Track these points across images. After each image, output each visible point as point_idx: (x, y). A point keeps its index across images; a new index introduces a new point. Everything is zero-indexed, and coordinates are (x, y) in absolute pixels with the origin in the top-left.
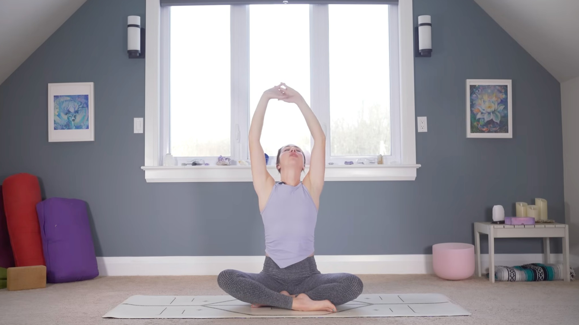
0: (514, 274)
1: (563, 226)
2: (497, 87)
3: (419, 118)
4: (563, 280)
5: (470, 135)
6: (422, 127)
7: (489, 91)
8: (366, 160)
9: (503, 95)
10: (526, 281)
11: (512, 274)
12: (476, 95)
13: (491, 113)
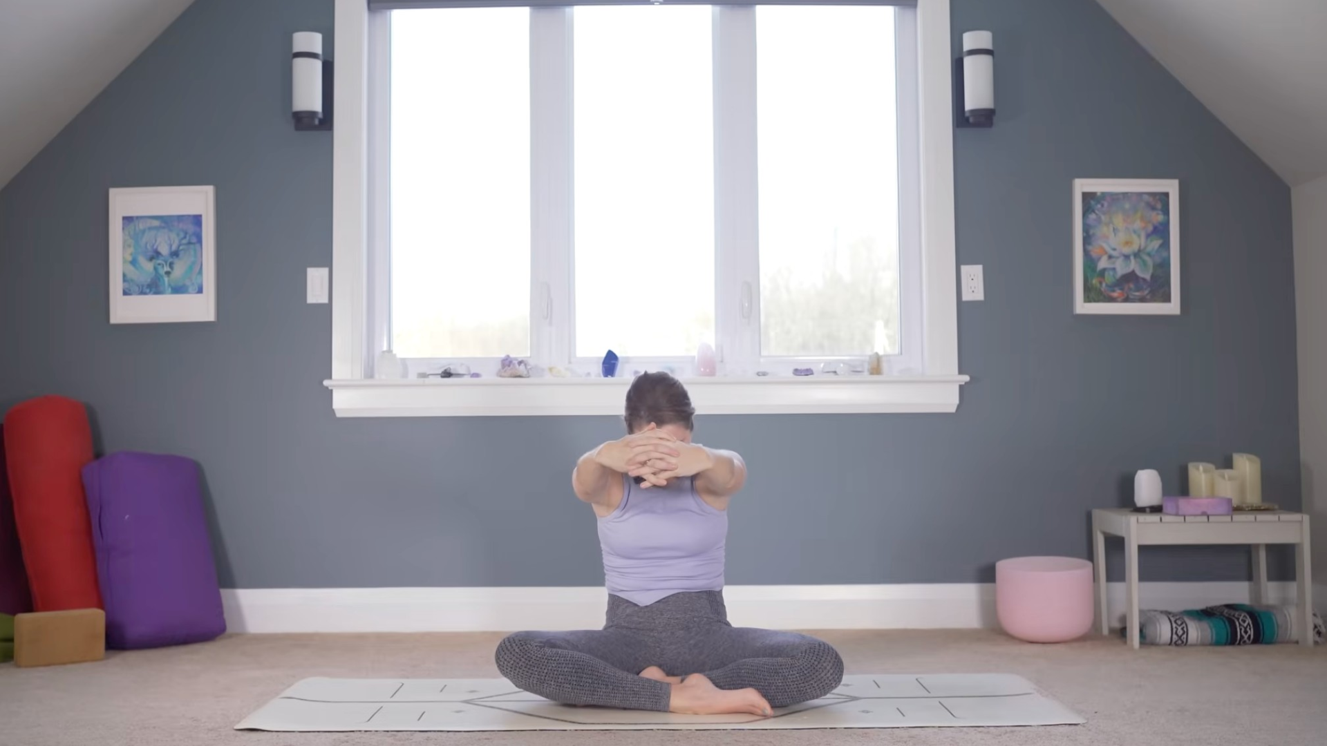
0: (1185, 629)
1: (1296, 517)
2: (1146, 197)
3: (964, 268)
4: (1297, 642)
5: (1082, 307)
6: (973, 289)
7: (1127, 206)
8: (842, 365)
9: (1158, 214)
10: (1211, 645)
11: (1180, 628)
12: (1097, 214)
13: (1132, 258)
